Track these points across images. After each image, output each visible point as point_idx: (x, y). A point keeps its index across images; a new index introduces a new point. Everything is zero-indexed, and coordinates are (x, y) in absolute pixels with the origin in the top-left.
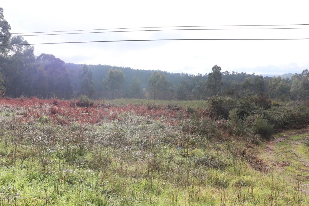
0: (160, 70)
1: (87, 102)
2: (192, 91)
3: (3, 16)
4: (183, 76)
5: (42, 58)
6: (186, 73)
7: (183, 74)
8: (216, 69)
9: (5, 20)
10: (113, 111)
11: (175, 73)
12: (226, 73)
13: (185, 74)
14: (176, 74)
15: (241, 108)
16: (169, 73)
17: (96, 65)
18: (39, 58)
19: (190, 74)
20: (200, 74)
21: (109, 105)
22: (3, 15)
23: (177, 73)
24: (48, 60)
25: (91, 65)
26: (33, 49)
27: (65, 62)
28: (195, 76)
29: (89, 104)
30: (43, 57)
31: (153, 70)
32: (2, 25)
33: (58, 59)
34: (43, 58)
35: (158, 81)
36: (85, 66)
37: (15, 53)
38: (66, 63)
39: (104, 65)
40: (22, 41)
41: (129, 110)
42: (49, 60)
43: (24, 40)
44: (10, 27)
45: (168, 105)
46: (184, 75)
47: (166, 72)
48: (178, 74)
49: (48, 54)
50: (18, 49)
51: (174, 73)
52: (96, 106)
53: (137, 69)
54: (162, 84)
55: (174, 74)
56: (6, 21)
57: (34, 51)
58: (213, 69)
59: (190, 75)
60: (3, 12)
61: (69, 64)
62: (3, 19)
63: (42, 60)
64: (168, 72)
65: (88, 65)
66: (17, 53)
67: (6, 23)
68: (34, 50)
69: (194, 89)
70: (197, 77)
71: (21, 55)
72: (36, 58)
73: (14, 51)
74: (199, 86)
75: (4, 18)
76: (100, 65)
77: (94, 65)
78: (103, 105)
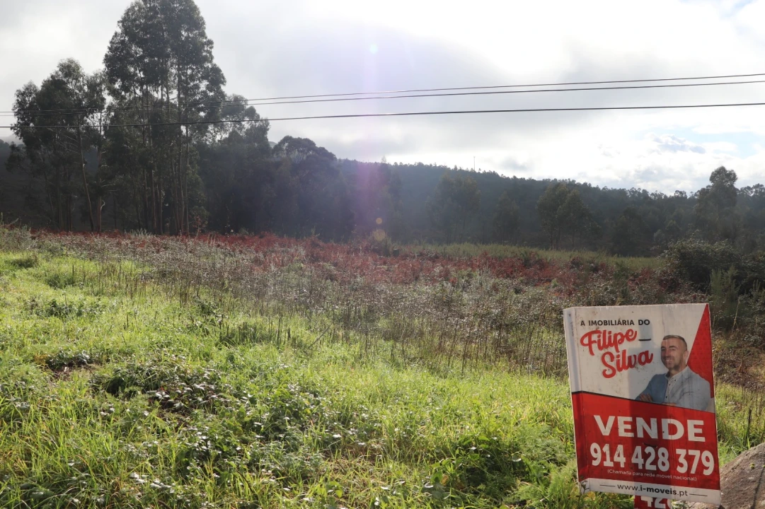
0: (574, 181)
1: (386, 246)
2: (655, 235)
3: (212, 58)
4: (633, 196)
5: (284, 148)
6: (644, 190)
7: (633, 192)
8: (723, 179)
9: (215, 65)
10: (442, 266)
11: (614, 188)
12: (756, 191)
13: (641, 191)
14: (614, 191)
15: (753, 271)
16: (597, 189)
17: (411, 166)
18: (278, 147)
19: (654, 192)
20: (681, 193)
21: (436, 255)
22: (213, 54)
23: (618, 188)
24: (298, 151)
25: (399, 164)
26: (267, 126)
27: (338, 157)
28: (665, 196)
29: (391, 250)
30: (286, 144)
31: (555, 180)
32: (209, 76)
33: (323, 149)
34: (288, 146)
35: (560, 207)
36: (384, 167)
37: (227, 136)
38: (340, 160)
39: (431, 165)
40: (243, 110)
41: (479, 266)
42: (301, 152)
43: (247, 107)
44: (224, 78)
45: (574, 260)
46: (636, 195)
47: (590, 184)
48: (622, 192)
49: (299, 138)
50: (235, 126)
51: (609, 188)
52: (407, 256)
53: (515, 177)
54: (572, 214)
55: (610, 191)
56: (218, 68)
57: (268, 130)
58: (712, 179)
59: (652, 194)
60: (211, 48)
61: (347, 161)
62: (211, 62)
63: (285, 152)
64: (594, 185)
65: (392, 164)
66: (231, 134)
67: (216, 71)
68: (269, 127)
69: (659, 231)
70: (672, 199)
71: (240, 139)
72: (272, 147)
73: (225, 131)
74: (675, 222)
75: (215, 61)
76: (420, 165)
77: (406, 165)
78: (421, 254)
